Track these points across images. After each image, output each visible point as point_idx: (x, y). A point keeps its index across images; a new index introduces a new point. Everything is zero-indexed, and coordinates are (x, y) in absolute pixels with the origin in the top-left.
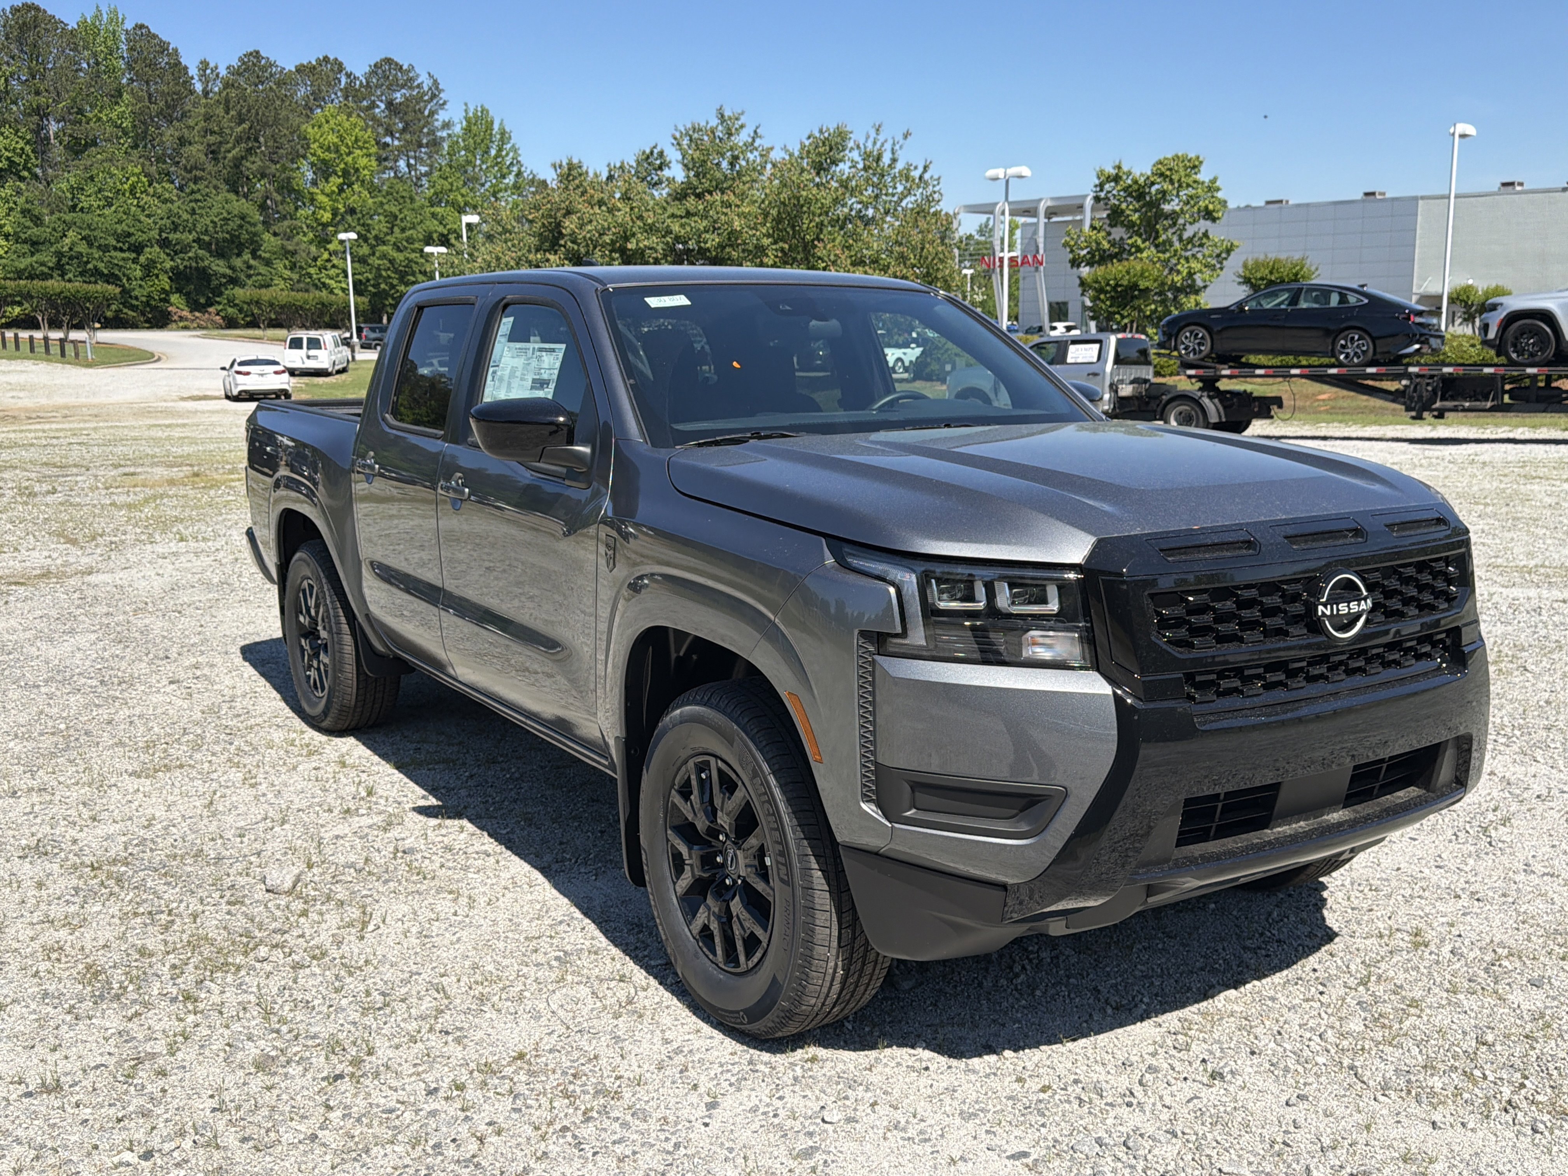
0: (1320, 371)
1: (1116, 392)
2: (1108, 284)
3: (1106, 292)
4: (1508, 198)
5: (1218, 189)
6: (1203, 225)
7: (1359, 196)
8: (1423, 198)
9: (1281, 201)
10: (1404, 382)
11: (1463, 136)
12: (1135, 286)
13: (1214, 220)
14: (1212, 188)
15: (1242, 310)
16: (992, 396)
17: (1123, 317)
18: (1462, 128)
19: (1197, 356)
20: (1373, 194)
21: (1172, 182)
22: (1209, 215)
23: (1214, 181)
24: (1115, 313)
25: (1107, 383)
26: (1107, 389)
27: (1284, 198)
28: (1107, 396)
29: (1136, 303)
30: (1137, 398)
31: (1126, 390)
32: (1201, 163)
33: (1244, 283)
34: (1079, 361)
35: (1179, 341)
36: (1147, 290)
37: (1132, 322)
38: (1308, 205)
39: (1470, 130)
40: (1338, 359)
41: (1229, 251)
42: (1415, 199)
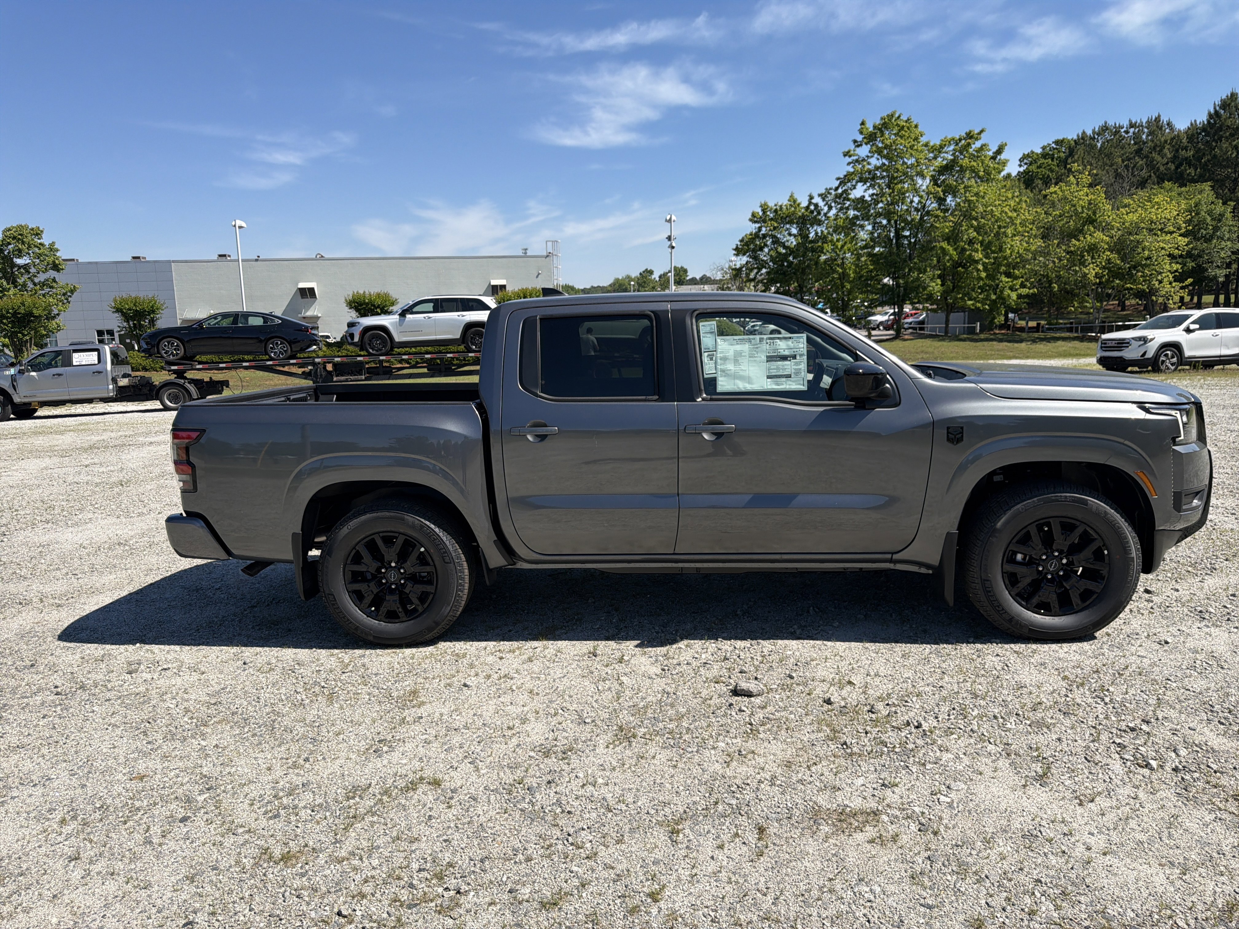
0: (261, 363)
1: (116, 383)
2: (8, 312)
3: (7, 318)
4: (222, 264)
5: (57, 250)
6: (52, 274)
7: (129, 259)
8: (174, 261)
9: (73, 260)
10: (310, 368)
11: (240, 227)
12: (31, 314)
13: (58, 270)
14: (52, 249)
15: (202, 327)
16: (11, 391)
17: (24, 335)
18: (239, 223)
19: (175, 357)
20: (139, 258)
21: (23, 243)
22: (56, 267)
23: (53, 244)
24: (17, 332)
25: (110, 378)
26: (110, 382)
27: (75, 258)
28: (111, 387)
29: (33, 325)
30: (133, 386)
31: (124, 382)
32: (42, 231)
33: (115, 312)
34: (83, 363)
35: (161, 349)
36: (40, 316)
37: (31, 339)
38: (96, 263)
39: (244, 225)
40: (270, 356)
41: (72, 292)
42: (169, 262)
